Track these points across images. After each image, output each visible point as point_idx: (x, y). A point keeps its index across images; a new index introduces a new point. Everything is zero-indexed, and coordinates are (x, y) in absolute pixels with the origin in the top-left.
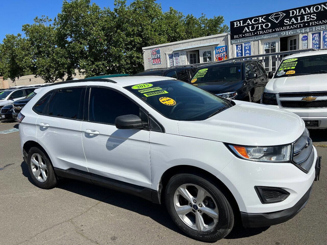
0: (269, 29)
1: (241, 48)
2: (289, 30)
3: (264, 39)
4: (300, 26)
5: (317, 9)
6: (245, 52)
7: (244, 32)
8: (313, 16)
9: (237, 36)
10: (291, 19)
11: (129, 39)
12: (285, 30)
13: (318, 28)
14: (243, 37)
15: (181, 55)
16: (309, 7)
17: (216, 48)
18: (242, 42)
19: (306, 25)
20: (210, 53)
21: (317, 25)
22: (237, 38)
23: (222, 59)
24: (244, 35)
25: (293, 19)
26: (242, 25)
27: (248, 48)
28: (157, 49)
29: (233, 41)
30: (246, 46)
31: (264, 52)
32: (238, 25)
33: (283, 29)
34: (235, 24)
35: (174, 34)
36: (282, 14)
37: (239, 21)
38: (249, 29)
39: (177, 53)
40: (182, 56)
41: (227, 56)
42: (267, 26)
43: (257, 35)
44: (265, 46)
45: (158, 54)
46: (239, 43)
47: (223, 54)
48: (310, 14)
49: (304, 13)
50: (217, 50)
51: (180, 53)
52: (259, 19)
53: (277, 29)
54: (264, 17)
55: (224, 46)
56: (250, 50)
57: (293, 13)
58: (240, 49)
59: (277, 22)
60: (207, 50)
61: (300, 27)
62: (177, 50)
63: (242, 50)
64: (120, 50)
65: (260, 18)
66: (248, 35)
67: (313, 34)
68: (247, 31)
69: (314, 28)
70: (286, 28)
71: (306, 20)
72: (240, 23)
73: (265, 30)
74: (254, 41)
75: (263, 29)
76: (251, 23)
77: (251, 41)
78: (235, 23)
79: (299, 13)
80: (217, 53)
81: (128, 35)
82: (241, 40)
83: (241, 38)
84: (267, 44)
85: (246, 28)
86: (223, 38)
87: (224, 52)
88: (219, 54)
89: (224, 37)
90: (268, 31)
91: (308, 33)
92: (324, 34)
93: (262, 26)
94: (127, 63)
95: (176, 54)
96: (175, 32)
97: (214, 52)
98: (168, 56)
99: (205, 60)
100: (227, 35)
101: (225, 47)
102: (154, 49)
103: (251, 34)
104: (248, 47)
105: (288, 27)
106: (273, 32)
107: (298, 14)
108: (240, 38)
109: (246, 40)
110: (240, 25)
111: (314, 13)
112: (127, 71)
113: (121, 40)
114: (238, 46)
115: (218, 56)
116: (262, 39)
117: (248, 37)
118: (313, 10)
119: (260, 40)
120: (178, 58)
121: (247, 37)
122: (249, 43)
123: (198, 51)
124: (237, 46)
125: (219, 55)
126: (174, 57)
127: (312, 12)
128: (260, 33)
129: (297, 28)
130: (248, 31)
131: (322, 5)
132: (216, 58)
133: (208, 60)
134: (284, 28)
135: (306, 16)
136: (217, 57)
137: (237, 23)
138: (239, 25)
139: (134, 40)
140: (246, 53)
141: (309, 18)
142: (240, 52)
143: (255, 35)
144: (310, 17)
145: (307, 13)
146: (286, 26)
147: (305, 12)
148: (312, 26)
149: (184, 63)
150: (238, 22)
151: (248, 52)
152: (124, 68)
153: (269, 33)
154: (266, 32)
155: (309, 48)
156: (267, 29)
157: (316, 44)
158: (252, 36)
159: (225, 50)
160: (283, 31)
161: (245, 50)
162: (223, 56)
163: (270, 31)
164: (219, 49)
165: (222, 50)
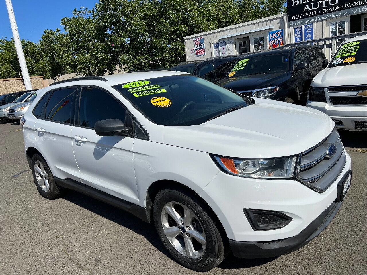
0: (336, 5)
1: (300, 31)
2: (361, 5)
3: (329, 18)
6: (306, 35)
7: (304, 11)
9: (295, 17)
11: (173, 28)
12: (357, 6)
14: (303, 17)
15: (229, 43)
17: (269, 33)
18: (302, 24)
20: (262, 39)
22: (296, 20)
23: (277, 45)
24: (304, 15)
26: (301, 3)
27: (309, 31)
28: (200, 38)
29: (291, 24)
30: (307, 29)
31: (330, 35)
32: (297, 3)
33: (354, 5)
34: (293, 2)
35: (226, 19)
38: (310, 7)
39: (224, 42)
40: (229, 45)
42: (333, 1)
43: (321, 14)
44: (332, 27)
45: (201, 44)
46: (298, 25)
47: (278, 41)
50: (270, 35)
51: (227, 42)
53: (347, 5)
55: (279, 31)
56: (311, 33)
58: (299, 32)
60: (258, 36)
62: (224, 37)
63: (301, 34)
64: (163, 41)
66: (310, 15)
70: (358, 3)
73: (332, 7)
74: (317, 22)
75: (328, 6)
77: (314, 22)
80: (271, 39)
81: (172, 23)
82: (301, 22)
83: (301, 18)
84: (334, 25)
85: (307, 6)
86: (278, 20)
87: (279, 37)
89: (280, 19)
90: (335, 8)
93: (327, 3)
94: (172, 56)
95: (222, 42)
96: (227, 16)
97: (268, 38)
98: (213, 46)
99: (257, 48)
100: (283, 17)
101: (281, 31)
102: (197, 38)
103: (314, 13)
104: (310, 30)
105: (361, 2)
106: (342, 9)
108: (299, 19)
109: (307, 21)
110: (300, 2)
112: (171, 65)
113: (164, 29)
114: (297, 30)
115: (272, 42)
116: (328, 19)
117: (310, 17)
119: (325, 19)
120: (225, 47)
121: (308, 17)
122: (311, 24)
123: (248, 37)
124: (296, 29)
126: (220, 46)
128: (324, 11)
130: (309, 9)
132: (270, 45)
133: (260, 48)
134: (356, 3)
136: (271, 44)
137: (295, 0)
138: (298, 3)
139: (179, 28)
140: (307, 37)
142: (300, 36)
143: (319, 14)
149: (232, 53)
151: (309, 35)
152: (168, 62)
153: (337, 10)
154: (332, 10)
156: (334, 6)
158: (315, 15)
159: (280, 36)
160: (355, 7)
161: (306, 34)
162: (278, 42)
163: (338, 8)
164: (273, 34)
165: (277, 35)
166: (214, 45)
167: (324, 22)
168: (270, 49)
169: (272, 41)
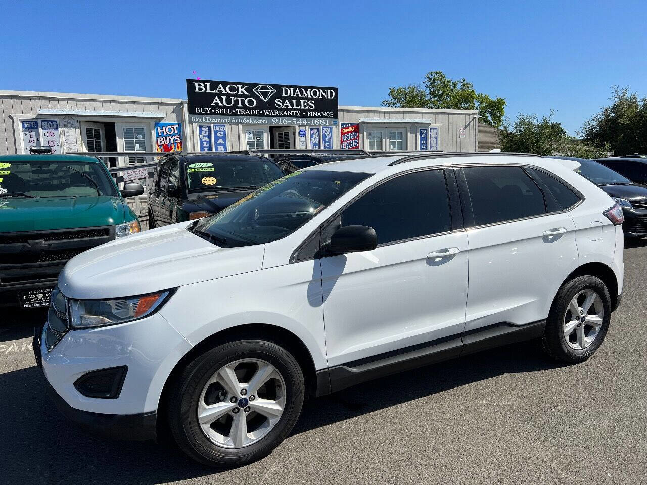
0: (255, 108)
1: (207, 133)
2: (282, 116)
3: (247, 124)
4: (296, 113)
5: (315, 93)
6: (216, 140)
7: (213, 104)
8: (311, 102)
9: (200, 110)
10: (284, 99)
12: (277, 116)
13: (317, 121)
14: (211, 113)
15: (65, 126)
16: (306, 88)
17: (157, 124)
18: (211, 123)
19: (303, 114)
20: (141, 132)
21: (315, 117)
22: (200, 113)
23: (172, 148)
25: (287, 101)
26: (209, 91)
27: (220, 134)
29: (193, 118)
30: (217, 131)
31: (247, 146)
32: (201, 89)
33: (274, 113)
34: (197, 87)
36: (272, 90)
37: (204, 82)
38: (221, 101)
39: (52, 122)
40: (66, 130)
41: (183, 143)
42: (251, 102)
43: (236, 114)
44: (248, 135)
46: (205, 123)
47: (172, 140)
48: (308, 99)
49: (300, 96)
50: (159, 128)
51: (60, 122)
52: (238, 87)
53: (266, 112)
54: (245, 87)
55: (175, 125)
56: (224, 139)
57: (286, 92)
58: (205, 133)
59: (265, 101)
60: (134, 126)
61: (296, 116)
62: (53, 112)
63: (209, 137)
65: (240, 87)
66: (222, 112)
67: (311, 129)
68: (218, 103)
69: (313, 120)
70: (279, 113)
71: (303, 107)
72: (206, 87)
73: (249, 109)
74: (231, 124)
75: (245, 107)
76: (224, 92)
77: (227, 123)
78: (196, 84)
79: (294, 95)
80: (160, 135)
82: (209, 119)
83: (208, 114)
84: (250, 133)
85: (217, 98)
86: (172, 108)
88: (165, 138)
89: (175, 107)
90: (253, 112)
91: (305, 126)
92: (324, 131)
93: (243, 102)
95: (47, 122)
97: (154, 132)
98: (20, 124)
99: (130, 145)
100: (182, 104)
101: (177, 126)
103: (227, 111)
104: (222, 133)
105: (281, 113)
106: (261, 115)
107: (292, 95)
108: (206, 113)
109: (218, 120)
110: (206, 90)
111: (312, 99)
114: (203, 129)
115: (162, 141)
116: (244, 123)
117: (221, 114)
118: (311, 95)
119: (241, 124)
120: (55, 132)
122: (223, 126)
123: (112, 124)
124: (200, 127)
125: (165, 140)
126: (40, 129)
127: (309, 96)
128: (240, 111)
129: (292, 116)
130: (220, 104)
131: (321, 91)
132: (158, 146)
133: (137, 146)
134: (276, 112)
135: (302, 101)
136: (159, 144)
137: (199, 85)
138: (204, 90)
140: (218, 143)
141: (306, 104)
142: (207, 140)
143: (233, 114)
144: (308, 104)
145: (303, 96)
146: (278, 109)
147: (302, 95)
148: (310, 116)
149: (74, 147)
150: (203, 85)
151: (221, 141)
153: (255, 115)
154: (250, 113)
155: (308, 148)
156: (251, 108)
157: (316, 144)
158: (228, 115)
159: (176, 133)
160: (274, 116)
161: (217, 138)
162: (172, 142)
163: (256, 112)
164: (164, 128)
165: (170, 130)
166: (23, 122)
167: (240, 126)
168: (159, 151)
169: (162, 139)
